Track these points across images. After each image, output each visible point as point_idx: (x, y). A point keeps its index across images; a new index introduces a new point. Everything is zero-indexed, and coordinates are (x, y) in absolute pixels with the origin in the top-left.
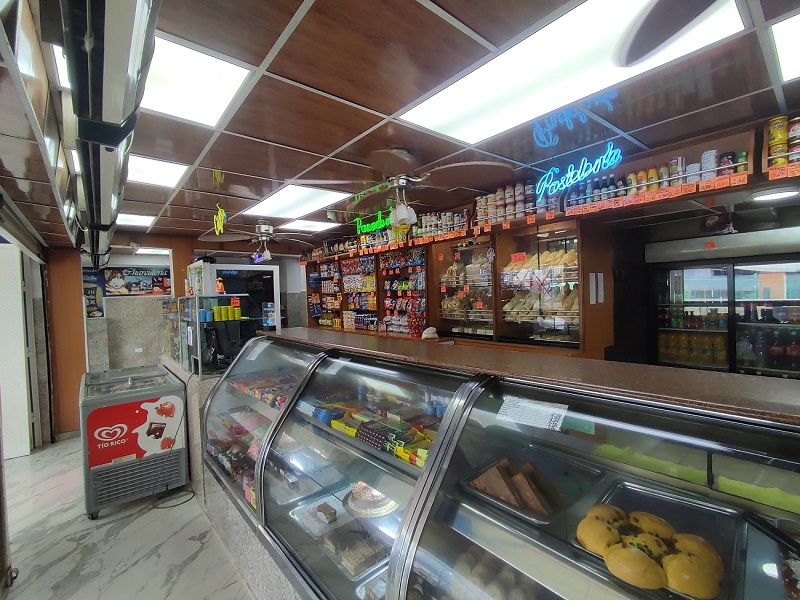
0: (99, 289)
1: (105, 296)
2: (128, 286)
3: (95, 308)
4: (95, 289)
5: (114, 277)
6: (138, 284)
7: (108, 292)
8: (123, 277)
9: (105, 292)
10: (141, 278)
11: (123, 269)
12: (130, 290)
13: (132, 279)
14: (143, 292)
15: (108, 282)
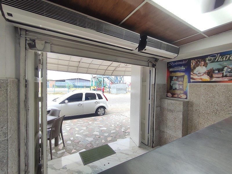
0: (186, 77)
1: (189, 82)
2: (210, 73)
3: (182, 92)
4: (183, 76)
5: (198, 66)
6: (220, 70)
7: (193, 79)
8: (206, 65)
9: (190, 78)
10: (225, 63)
11: (207, 56)
12: (211, 77)
13: (215, 66)
14: (226, 79)
15: (193, 70)
